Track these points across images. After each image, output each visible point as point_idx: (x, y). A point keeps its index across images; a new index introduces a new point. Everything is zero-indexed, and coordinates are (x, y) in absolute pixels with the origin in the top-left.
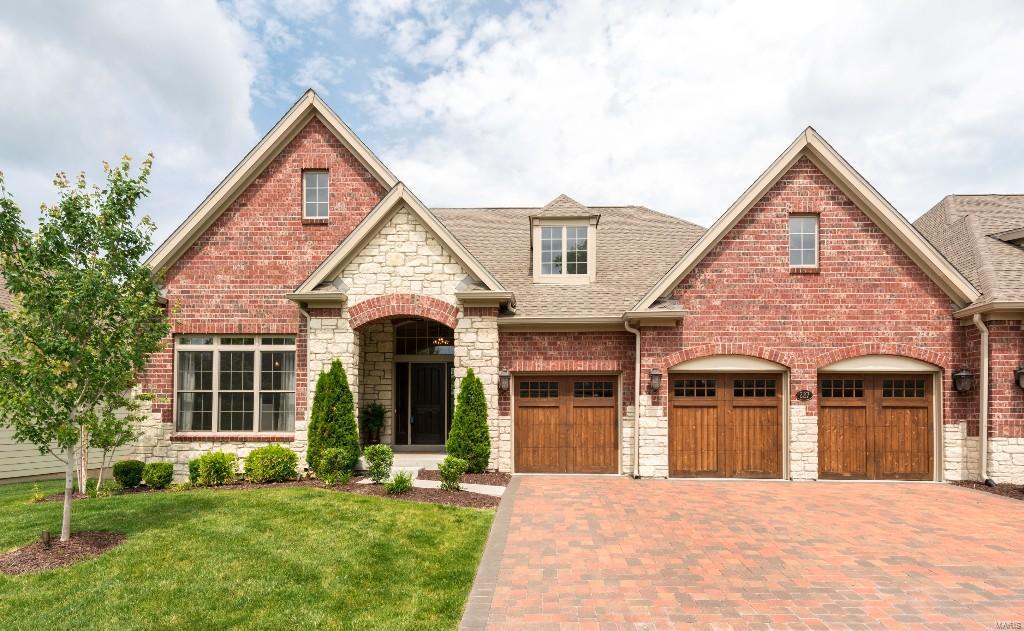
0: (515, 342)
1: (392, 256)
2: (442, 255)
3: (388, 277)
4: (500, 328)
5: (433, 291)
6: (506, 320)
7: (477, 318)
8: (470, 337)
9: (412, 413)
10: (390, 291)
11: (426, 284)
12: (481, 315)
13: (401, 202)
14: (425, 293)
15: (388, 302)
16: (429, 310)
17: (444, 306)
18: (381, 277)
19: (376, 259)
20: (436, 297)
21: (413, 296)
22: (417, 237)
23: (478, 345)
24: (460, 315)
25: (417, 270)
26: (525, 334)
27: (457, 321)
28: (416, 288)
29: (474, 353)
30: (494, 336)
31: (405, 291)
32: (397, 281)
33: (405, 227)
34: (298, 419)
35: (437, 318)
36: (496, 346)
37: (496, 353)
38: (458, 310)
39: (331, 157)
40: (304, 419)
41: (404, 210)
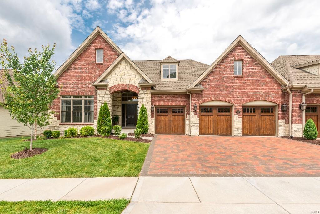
0: (155, 97)
1: (121, 73)
2: (135, 73)
3: (120, 79)
4: (151, 93)
5: (133, 83)
6: (153, 91)
7: (145, 91)
8: (143, 96)
9: (127, 118)
10: (120, 83)
11: (131, 81)
12: (146, 90)
13: (123, 58)
14: (130, 83)
15: (120, 86)
16: (131, 88)
17: (136, 87)
18: (117, 79)
19: (117, 74)
20: (133, 85)
21: (127, 84)
22: (128, 67)
23: (145, 98)
24: (140, 90)
25: (128, 77)
26: (159, 95)
27: (139, 91)
28: (127, 82)
29: (144, 100)
30: (150, 95)
31: (125, 83)
32: (122, 80)
33: (125, 65)
34: (95, 119)
35: (134, 91)
36: (150, 98)
37: (150, 100)
38: (139, 88)
39: (104, 45)
40: (96, 119)
41: (124, 60)
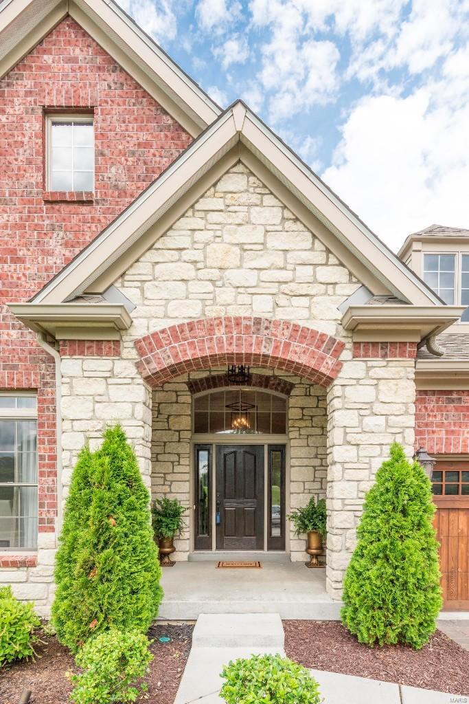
0: (430, 406)
1: (217, 253)
2: (312, 249)
3: (210, 287)
4: (421, 378)
5: (295, 312)
6: (428, 365)
7: (378, 362)
8: (365, 393)
9: (217, 510)
10: (212, 312)
11: (282, 300)
12: (385, 356)
14: (280, 315)
15: (211, 330)
16: (287, 345)
17: (319, 339)
18: (194, 287)
19: (186, 255)
20: (302, 324)
21: (258, 321)
22: (270, 211)
23: (378, 408)
24: (346, 355)
25: (265, 275)
26: (450, 392)
27: (339, 365)
28: (261, 307)
29: (370, 422)
30: (409, 391)
31: (243, 313)
32: (226, 295)
33: (244, 198)
34: (42, 530)
35: (303, 360)
36: (412, 409)
37: (411, 421)
38: (342, 346)
39: (97, 88)
40: (53, 529)
41: (240, 168)
